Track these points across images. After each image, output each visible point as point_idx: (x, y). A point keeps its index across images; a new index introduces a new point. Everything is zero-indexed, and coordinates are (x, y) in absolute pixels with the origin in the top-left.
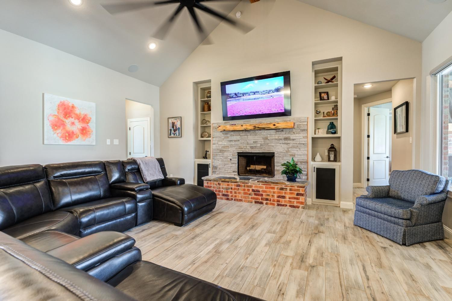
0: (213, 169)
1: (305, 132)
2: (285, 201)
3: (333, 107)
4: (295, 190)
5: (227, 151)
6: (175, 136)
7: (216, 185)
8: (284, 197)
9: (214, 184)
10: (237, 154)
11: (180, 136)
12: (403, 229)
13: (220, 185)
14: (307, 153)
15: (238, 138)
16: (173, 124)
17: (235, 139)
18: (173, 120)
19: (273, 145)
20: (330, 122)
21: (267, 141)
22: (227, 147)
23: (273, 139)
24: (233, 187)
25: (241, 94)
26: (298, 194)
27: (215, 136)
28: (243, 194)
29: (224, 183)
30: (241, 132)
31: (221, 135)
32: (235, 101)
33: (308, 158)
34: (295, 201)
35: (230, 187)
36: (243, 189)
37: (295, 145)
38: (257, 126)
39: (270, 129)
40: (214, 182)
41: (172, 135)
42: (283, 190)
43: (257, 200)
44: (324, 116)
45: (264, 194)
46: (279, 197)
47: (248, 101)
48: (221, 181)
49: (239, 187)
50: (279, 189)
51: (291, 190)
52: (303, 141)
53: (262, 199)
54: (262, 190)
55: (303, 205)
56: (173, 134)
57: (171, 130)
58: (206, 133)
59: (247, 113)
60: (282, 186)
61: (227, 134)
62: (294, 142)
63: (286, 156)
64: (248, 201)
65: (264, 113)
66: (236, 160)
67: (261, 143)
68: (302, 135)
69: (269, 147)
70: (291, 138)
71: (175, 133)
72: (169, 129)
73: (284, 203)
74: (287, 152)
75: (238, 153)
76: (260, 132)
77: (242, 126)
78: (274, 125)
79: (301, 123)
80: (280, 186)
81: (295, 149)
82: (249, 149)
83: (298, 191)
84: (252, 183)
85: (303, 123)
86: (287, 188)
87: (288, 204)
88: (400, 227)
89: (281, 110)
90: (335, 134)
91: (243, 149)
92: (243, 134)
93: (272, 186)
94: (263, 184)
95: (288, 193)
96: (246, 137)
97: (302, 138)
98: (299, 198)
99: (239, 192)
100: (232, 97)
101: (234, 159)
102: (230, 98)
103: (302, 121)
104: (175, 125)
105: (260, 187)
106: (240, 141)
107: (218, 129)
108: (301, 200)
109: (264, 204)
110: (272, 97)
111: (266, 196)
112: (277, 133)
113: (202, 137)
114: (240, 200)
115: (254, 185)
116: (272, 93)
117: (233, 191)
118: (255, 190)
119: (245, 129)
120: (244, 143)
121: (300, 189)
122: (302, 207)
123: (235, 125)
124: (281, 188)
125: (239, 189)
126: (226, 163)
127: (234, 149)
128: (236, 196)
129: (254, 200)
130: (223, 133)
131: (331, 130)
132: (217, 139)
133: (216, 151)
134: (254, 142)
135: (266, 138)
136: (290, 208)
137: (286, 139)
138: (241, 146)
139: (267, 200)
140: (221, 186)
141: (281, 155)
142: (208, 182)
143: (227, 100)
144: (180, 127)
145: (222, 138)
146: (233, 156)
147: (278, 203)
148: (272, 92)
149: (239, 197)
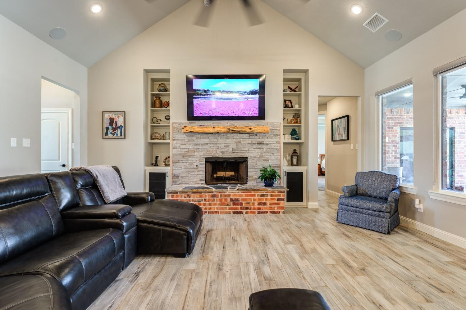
0: (172, 179)
1: (278, 137)
2: (266, 208)
3: (294, 114)
4: (276, 196)
5: (192, 157)
6: (115, 136)
7: (184, 197)
8: (265, 204)
9: (181, 197)
10: (204, 160)
11: (123, 137)
12: (387, 220)
13: (190, 197)
14: (279, 158)
15: (206, 141)
16: (112, 121)
17: (203, 143)
18: (112, 115)
19: (247, 149)
20: (293, 129)
21: (240, 146)
22: (192, 152)
23: (246, 144)
24: (207, 198)
25: (211, 92)
26: (278, 200)
27: (176, 138)
28: (220, 205)
29: (195, 194)
30: (210, 135)
31: (185, 137)
32: (204, 98)
33: (280, 163)
34: (276, 206)
35: (203, 199)
36: (219, 199)
37: (269, 150)
38: (231, 129)
39: (246, 132)
40: (181, 194)
41: (110, 135)
42: (264, 197)
43: (236, 210)
44: (288, 123)
45: (244, 202)
46: (259, 204)
47: (220, 100)
48: (191, 193)
49: (215, 197)
50: (260, 196)
51: (271, 196)
52: (276, 146)
53: (241, 208)
54: (241, 199)
55: (283, 210)
56: (111, 133)
57: (107, 129)
58: (157, 135)
59: (218, 113)
60: (263, 192)
61: (193, 137)
62: (268, 147)
63: (259, 161)
64: (225, 213)
65: (237, 115)
66: (203, 167)
67: (233, 147)
68: (275, 140)
69: (242, 152)
70: (265, 143)
71: (115, 133)
72: (105, 126)
73: (265, 210)
74: (260, 157)
75: (206, 158)
76: (232, 135)
77: (214, 127)
78: (250, 129)
79: (274, 129)
80: (261, 193)
81: (268, 154)
82: (219, 154)
83: (278, 197)
84: (230, 192)
85: (276, 128)
86: (268, 195)
87: (269, 211)
88: (384, 219)
89: (255, 113)
90: (298, 140)
91: (212, 154)
92: (213, 137)
93: (252, 193)
94: (243, 191)
95: (269, 199)
96: (216, 140)
97: (275, 142)
98: (280, 203)
99: (215, 203)
100: (200, 94)
101: (201, 166)
102: (198, 95)
103: (275, 126)
104: (115, 122)
105: (240, 196)
106: (209, 145)
107: (183, 130)
108: (281, 205)
109: (244, 213)
110: (246, 99)
111: (245, 205)
112: (251, 137)
113: (152, 139)
114: (216, 212)
115: (232, 194)
116: (246, 95)
117: (207, 202)
118: (234, 200)
119: (218, 131)
120: (214, 147)
121: (280, 194)
122: (282, 212)
123: (204, 126)
124: (262, 194)
125: (214, 199)
126: (190, 170)
127: (202, 154)
128: (210, 208)
129: (232, 211)
130: (187, 135)
131: (295, 136)
132: (179, 142)
133: (177, 157)
134: (225, 146)
135: (239, 143)
136: (271, 214)
137: (260, 143)
138: (210, 151)
139: (247, 208)
140: (191, 199)
141: (254, 160)
142: (173, 194)
143: (194, 97)
144: (123, 125)
145: (186, 141)
146: (200, 162)
147: (259, 211)
148: (246, 93)
149: (214, 208)
